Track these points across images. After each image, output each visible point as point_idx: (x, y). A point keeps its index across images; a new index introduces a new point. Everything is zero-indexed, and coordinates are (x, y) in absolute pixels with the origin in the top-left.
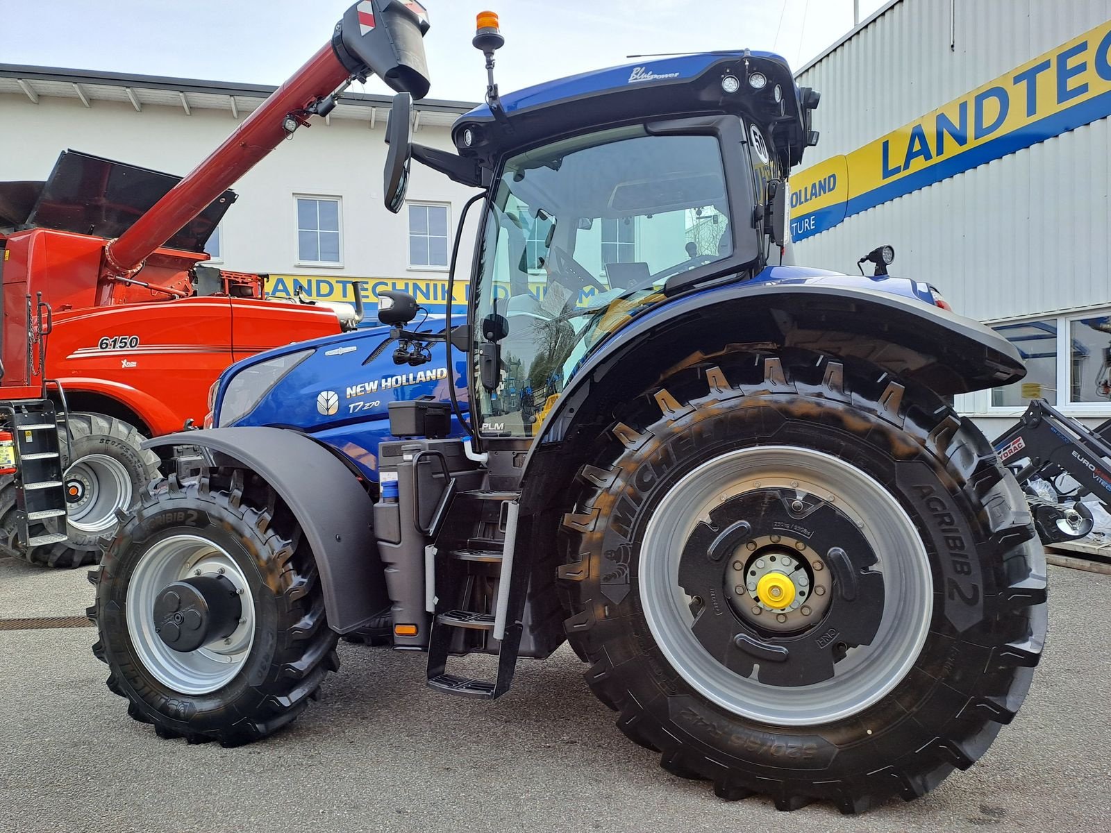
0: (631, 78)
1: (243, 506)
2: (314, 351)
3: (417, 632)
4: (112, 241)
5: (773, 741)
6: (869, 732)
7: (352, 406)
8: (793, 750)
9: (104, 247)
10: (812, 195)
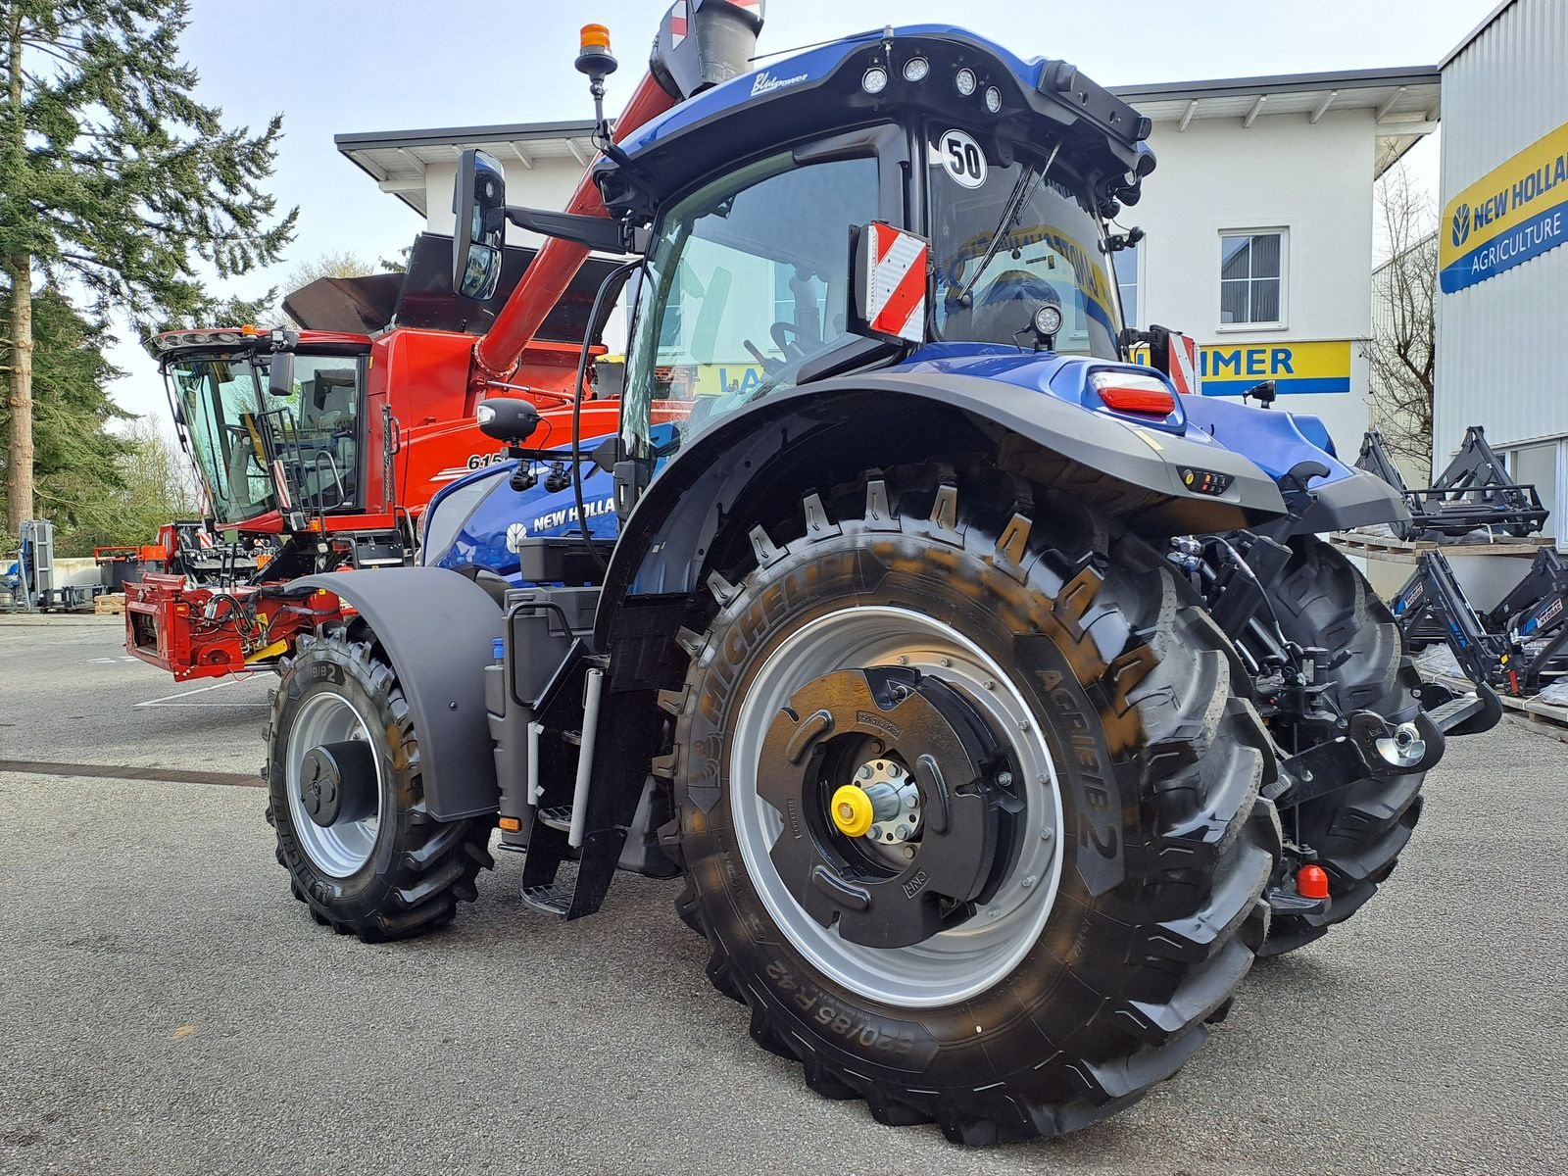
0: (754, 90)
1: (373, 660)
3: (520, 828)
4: (483, 338)
5: (866, 1023)
6: (979, 1029)
8: (888, 1040)
9: (474, 346)
10: (1557, 176)
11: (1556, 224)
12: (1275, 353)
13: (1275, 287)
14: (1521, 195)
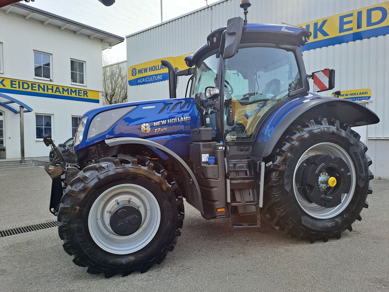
2: (136, 106)
3: (225, 210)
6: (345, 216)
7: (156, 130)
8: (331, 225)
10: (161, 68)
11: (161, 77)
12: (84, 91)
13: (83, 75)
14: (151, 69)
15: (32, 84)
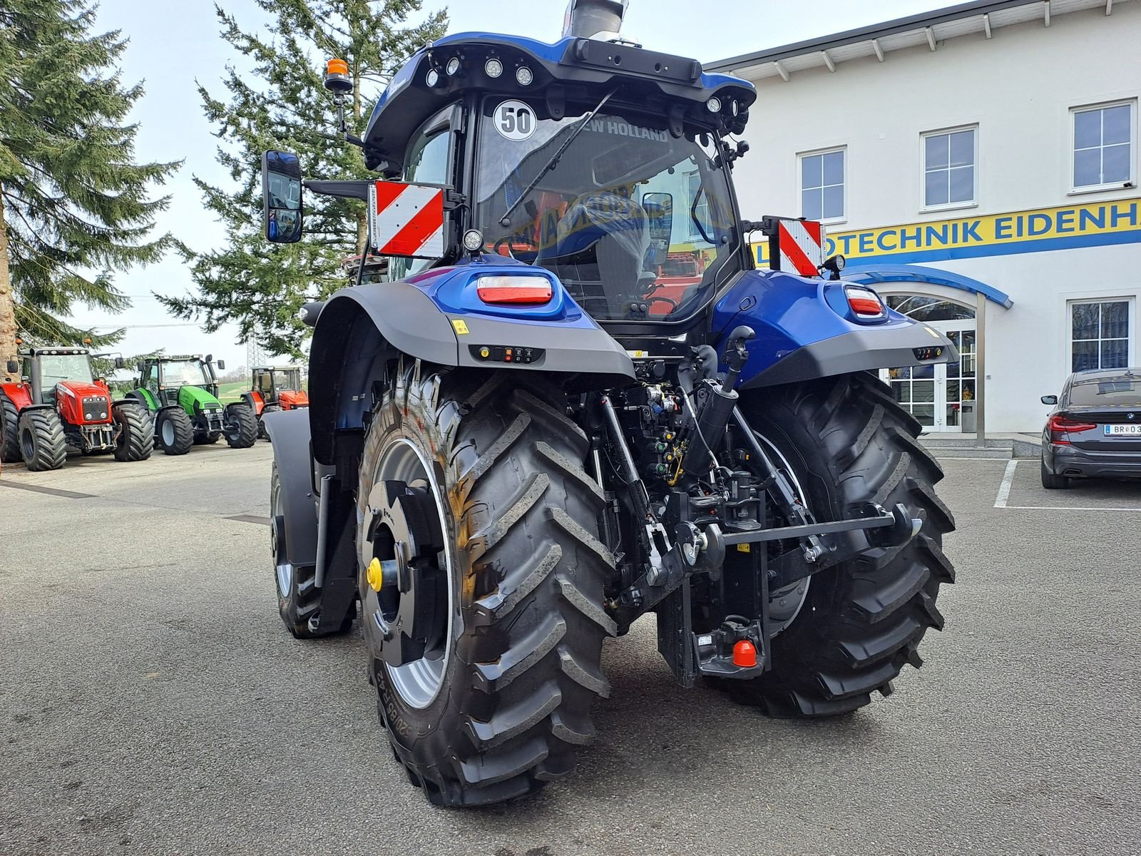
15: (1060, 215)
